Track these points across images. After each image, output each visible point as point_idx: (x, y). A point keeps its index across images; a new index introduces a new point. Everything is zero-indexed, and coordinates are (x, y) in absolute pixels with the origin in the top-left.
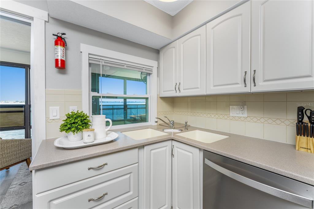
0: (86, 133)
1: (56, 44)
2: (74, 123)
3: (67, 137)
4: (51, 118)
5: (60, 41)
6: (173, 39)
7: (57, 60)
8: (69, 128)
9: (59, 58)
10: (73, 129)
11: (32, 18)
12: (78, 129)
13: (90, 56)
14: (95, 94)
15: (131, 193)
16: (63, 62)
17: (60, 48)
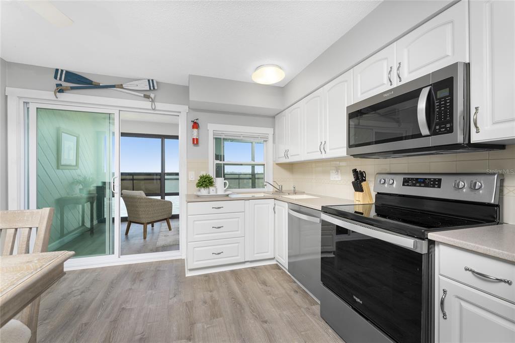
0: (211, 188)
1: (193, 127)
2: (204, 181)
3: (200, 191)
4: (190, 179)
5: (196, 125)
6: (282, 109)
7: (194, 139)
8: (202, 185)
9: (195, 137)
10: (204, 185)
11: (180, 112)
12: (206, 186)
13: (214, 132)
14: (218, 162)
15: (239, 232)
16: (197, 140)
17: (195, 130)
